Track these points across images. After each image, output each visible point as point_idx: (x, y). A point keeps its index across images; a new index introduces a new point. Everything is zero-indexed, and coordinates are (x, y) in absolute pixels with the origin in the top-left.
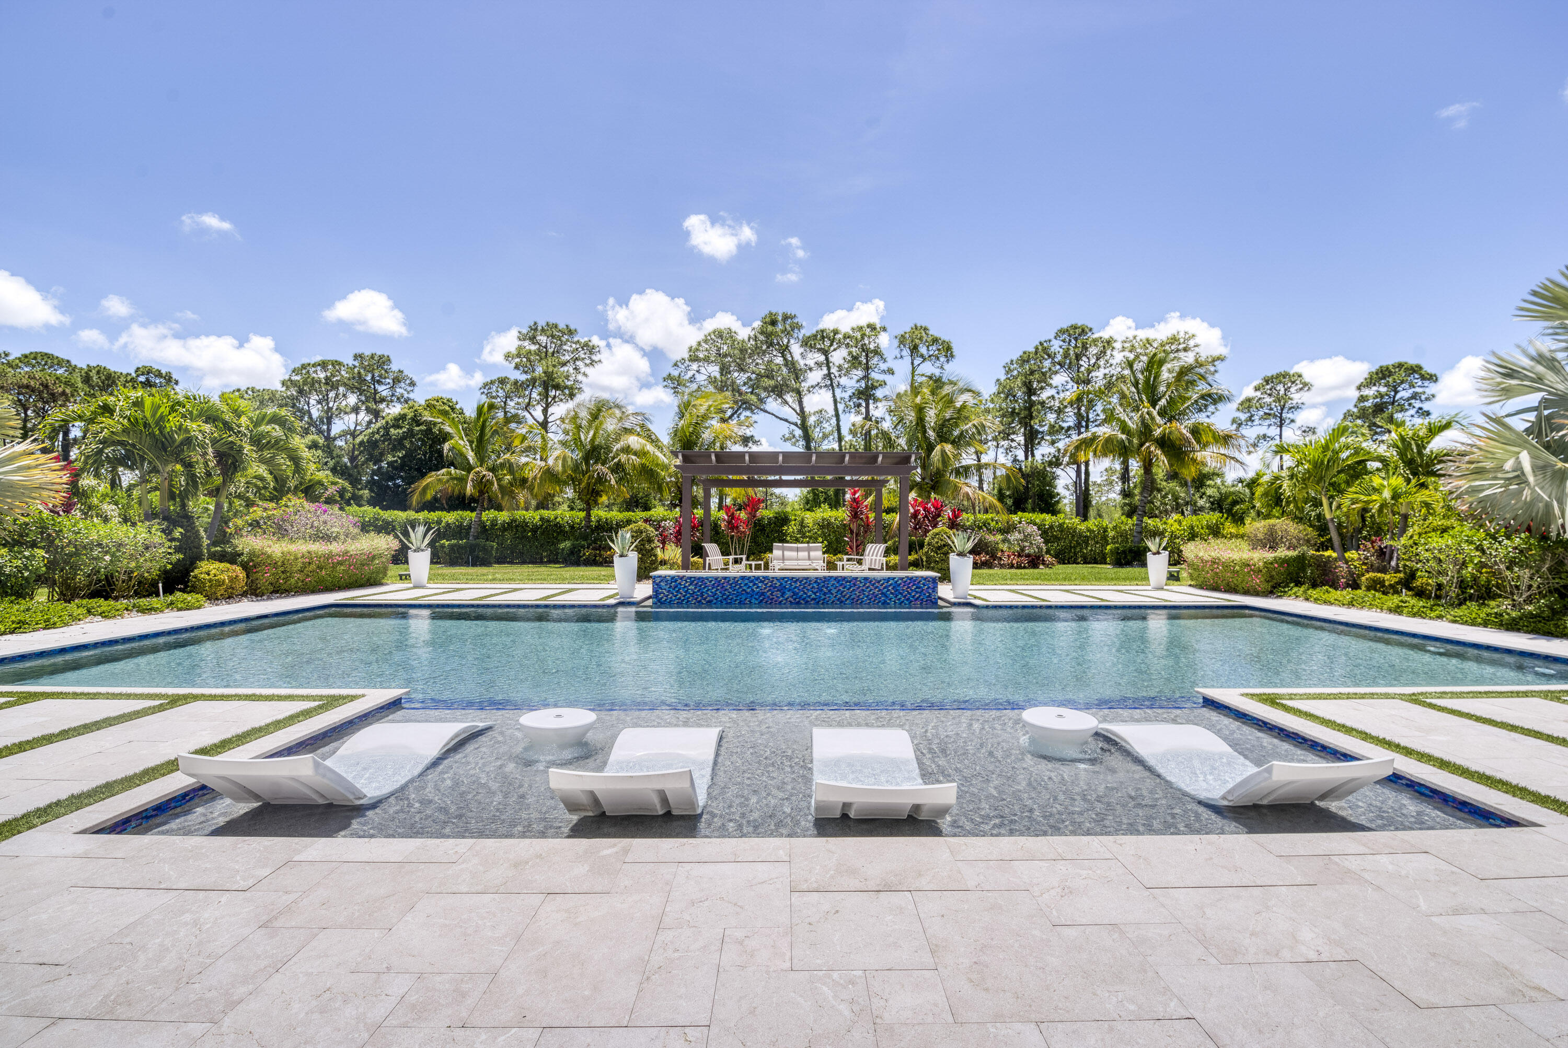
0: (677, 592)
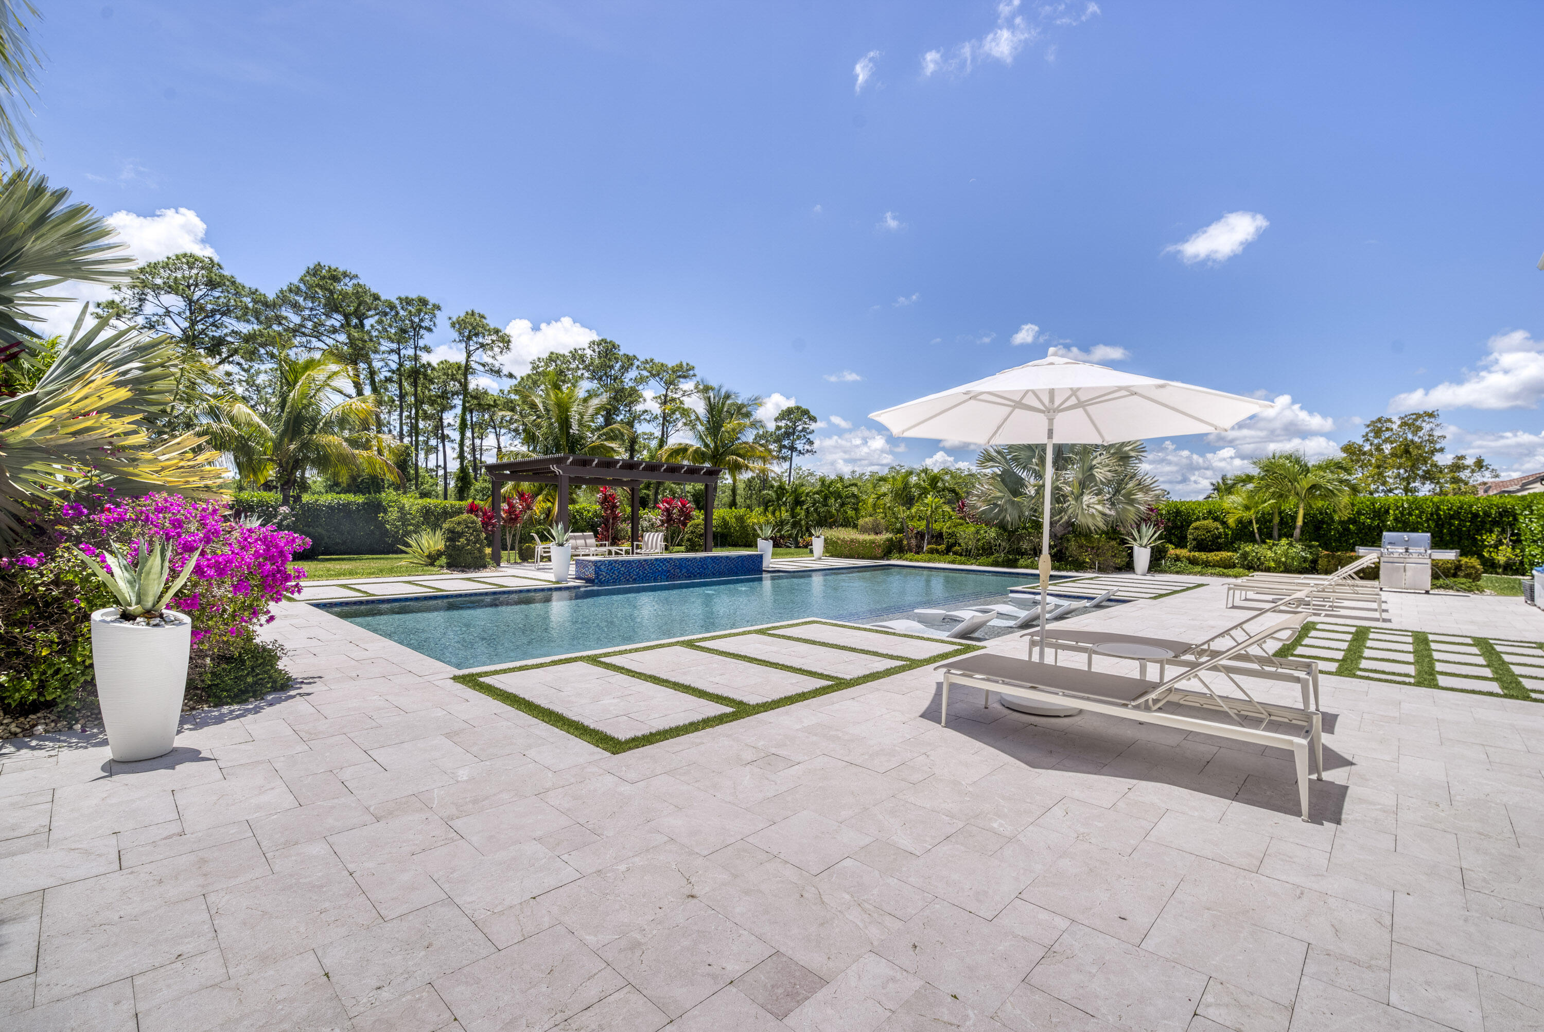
0: (613, 573)
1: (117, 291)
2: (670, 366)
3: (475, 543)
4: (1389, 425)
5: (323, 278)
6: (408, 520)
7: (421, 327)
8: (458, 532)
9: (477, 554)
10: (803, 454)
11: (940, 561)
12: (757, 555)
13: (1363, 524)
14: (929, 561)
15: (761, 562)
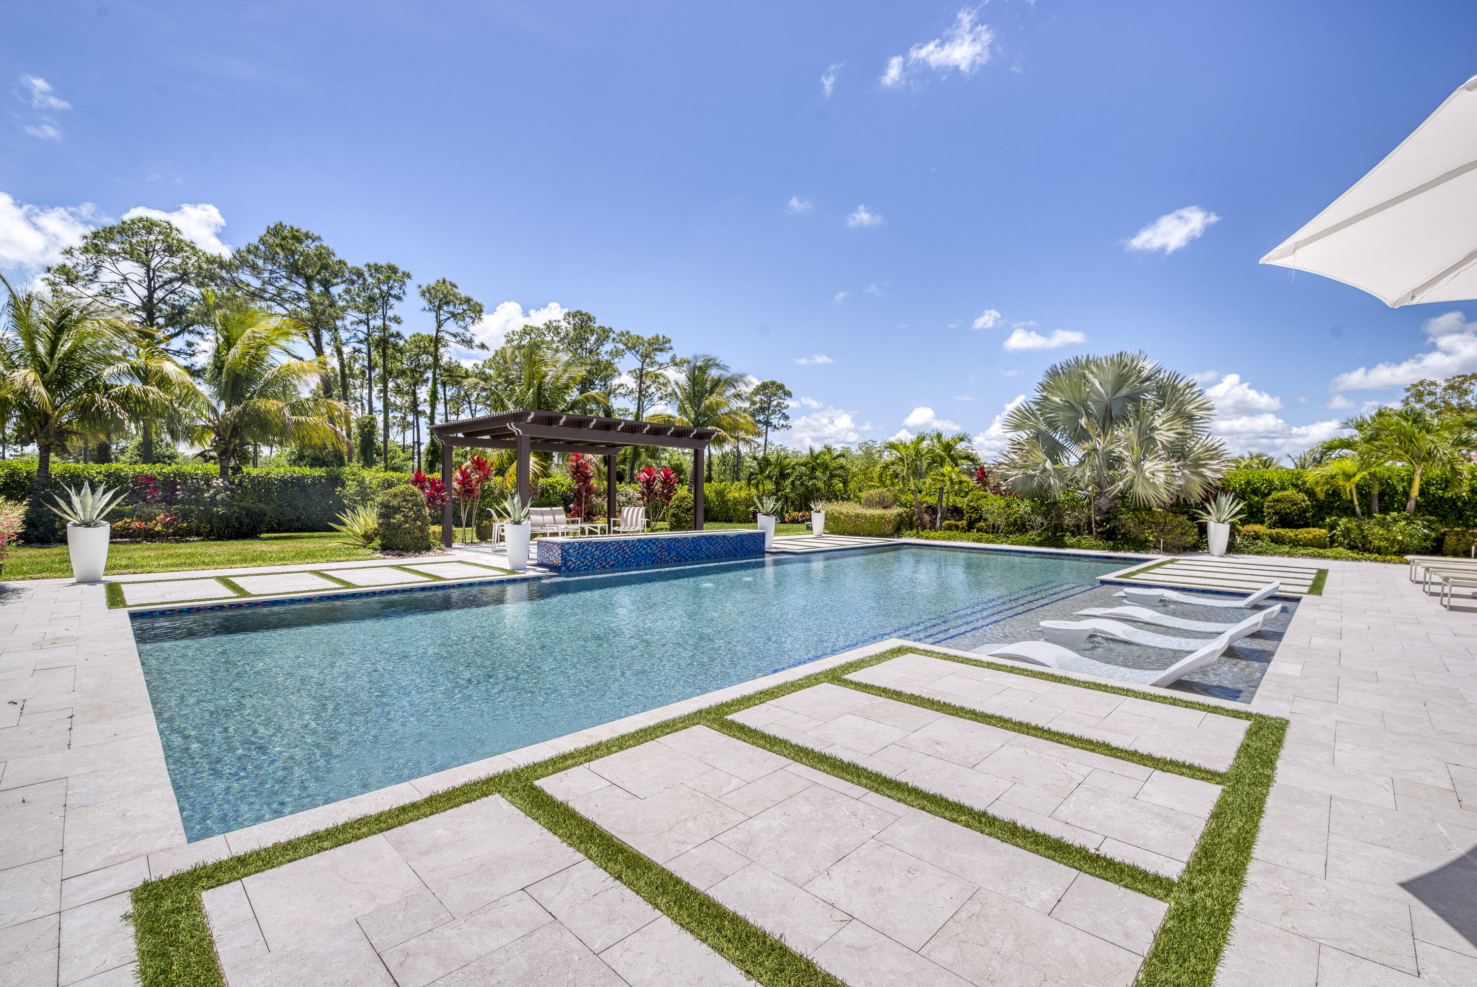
0: (584, 558)
1: (69, 256)
2: (646, 339)
3: (415, 520)
4: (1432, 388)
5: (284, 238)
6: (368, 495)
7: (390, 295)
8: (393, 507)
9: (417, 533)
10: (778, 429)
11: (962, 539)
12: (758, 534)
13: (1433, 495)
14: (949, 539)
15: (763, 542)
